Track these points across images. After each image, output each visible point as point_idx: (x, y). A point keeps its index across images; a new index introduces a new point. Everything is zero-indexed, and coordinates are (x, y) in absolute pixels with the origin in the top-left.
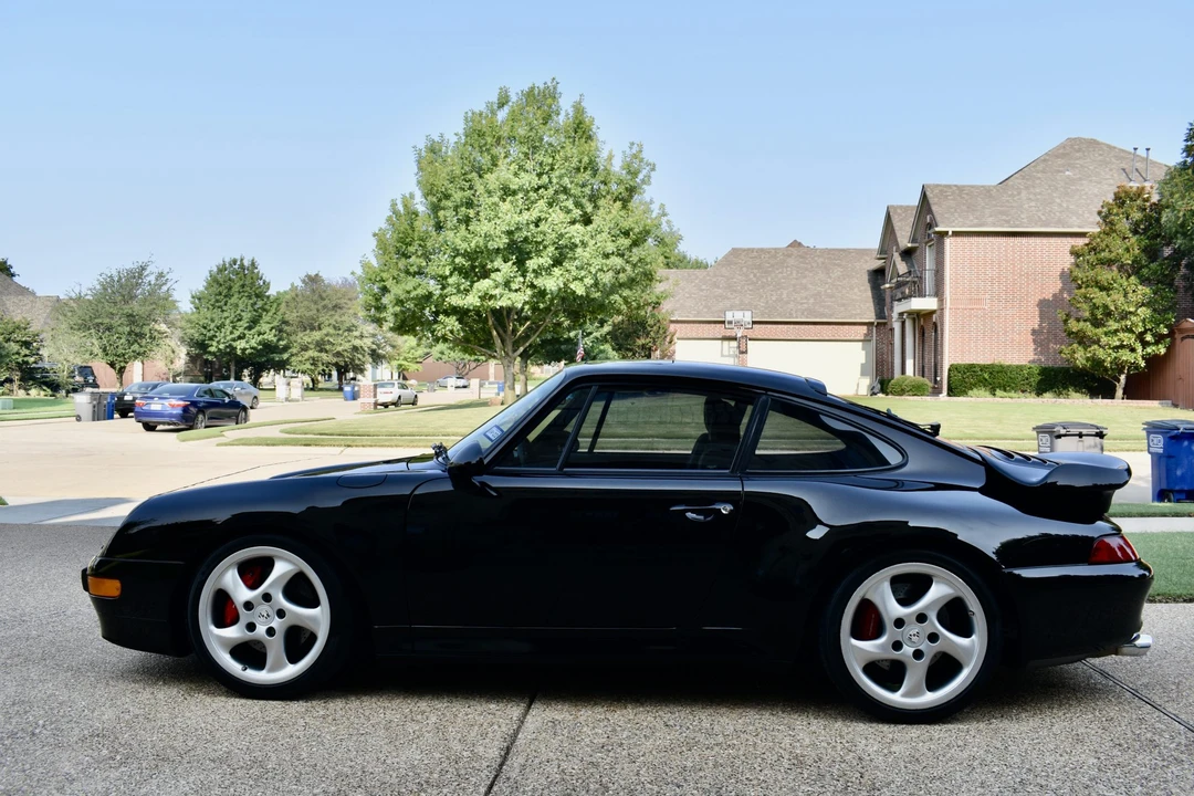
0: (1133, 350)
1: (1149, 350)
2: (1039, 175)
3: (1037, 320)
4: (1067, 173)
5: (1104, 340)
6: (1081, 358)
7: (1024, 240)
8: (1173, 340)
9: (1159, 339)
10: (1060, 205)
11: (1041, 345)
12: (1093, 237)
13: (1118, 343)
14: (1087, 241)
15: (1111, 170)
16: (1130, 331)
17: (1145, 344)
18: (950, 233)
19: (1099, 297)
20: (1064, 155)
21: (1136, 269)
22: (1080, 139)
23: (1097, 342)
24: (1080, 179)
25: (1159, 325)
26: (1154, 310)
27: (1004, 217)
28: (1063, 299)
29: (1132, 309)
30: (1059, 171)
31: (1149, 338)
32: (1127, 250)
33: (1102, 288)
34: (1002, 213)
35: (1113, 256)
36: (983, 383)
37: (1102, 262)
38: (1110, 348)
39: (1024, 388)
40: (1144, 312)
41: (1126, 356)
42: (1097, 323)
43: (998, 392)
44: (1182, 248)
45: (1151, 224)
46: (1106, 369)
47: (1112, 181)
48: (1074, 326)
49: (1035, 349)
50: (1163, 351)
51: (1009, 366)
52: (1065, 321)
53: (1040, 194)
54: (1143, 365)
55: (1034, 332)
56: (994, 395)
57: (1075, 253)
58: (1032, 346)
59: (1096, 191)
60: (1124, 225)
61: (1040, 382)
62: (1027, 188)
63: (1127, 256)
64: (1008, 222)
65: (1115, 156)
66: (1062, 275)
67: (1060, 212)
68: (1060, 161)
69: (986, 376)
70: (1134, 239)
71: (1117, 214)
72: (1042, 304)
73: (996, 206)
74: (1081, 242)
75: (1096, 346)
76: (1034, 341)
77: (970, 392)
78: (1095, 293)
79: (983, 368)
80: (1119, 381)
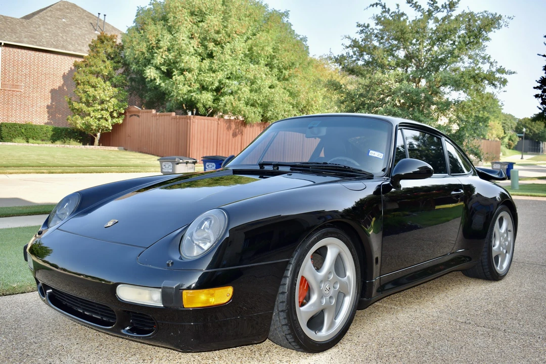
0: (107, 120)
1: (115, 121)
2: (49, 18)
3: (50, 101)
4: (64, 20)
5: (92, 114)
6: (79, 123)
7: (44, 54)
8: (126, 116)
9: (120, 115)
10: (62, 37)
11: (52, 115)
12: (87, 58)
13: (100, 116)
14: (83, 60)
15: (85, 23)
16: (107, 110)
17: (113, 117)
18: (3, 44)
19: (91, 91)
20: (60, 10)
21: (108, 78)
22: (67, 2)
23: (89, 115)
24: (70, 25)
25: (120, 108)
26: (118, 100)
27: (33, 39)
28: (64, 90)
29: (108, 99)
30: (59, 18)
31: (115, 114)
32: (105, 67)
33: (93, 87)
34: (33, 37)
35: (98, 69)
36: (21, 134)
37: (92, 73)
38: (96, 118)
39: (44, 138)
40: (114, 101)
41: (104, 123)
42: (88, 104)
43: (31, 140)
44: (135, 70)
45: (116, 55)
46: (92, 130)
47: (86, 29)
48: (76, 105)
49: (48, 117)
50: (121, 122)
51: (36, 126)
52: (70, 103)
53: (51, 29)
54: (111, 128)
55: (48, 107)
56: (28, 142)
57: (77, 66)
58: (46, 116)
59: (79, 33)
60: (103, 55)
61: (52, 136)
62: (43, 25)
63: (105, 70)
64: (36, 42)
65: (86, 16)
66: (64, 76)
67: (63, 42)
68: (59, 13)
69: (23, 131)
70: (108, 62)
71: (100, 48)
72: (53, 91)
73: (27, 32)
74: (79, 60)
75: (89, 117)
76: (48, 112)
77: (14, 140)
78: (89, 88)
79: (21, 126)
80: (96, 136)
